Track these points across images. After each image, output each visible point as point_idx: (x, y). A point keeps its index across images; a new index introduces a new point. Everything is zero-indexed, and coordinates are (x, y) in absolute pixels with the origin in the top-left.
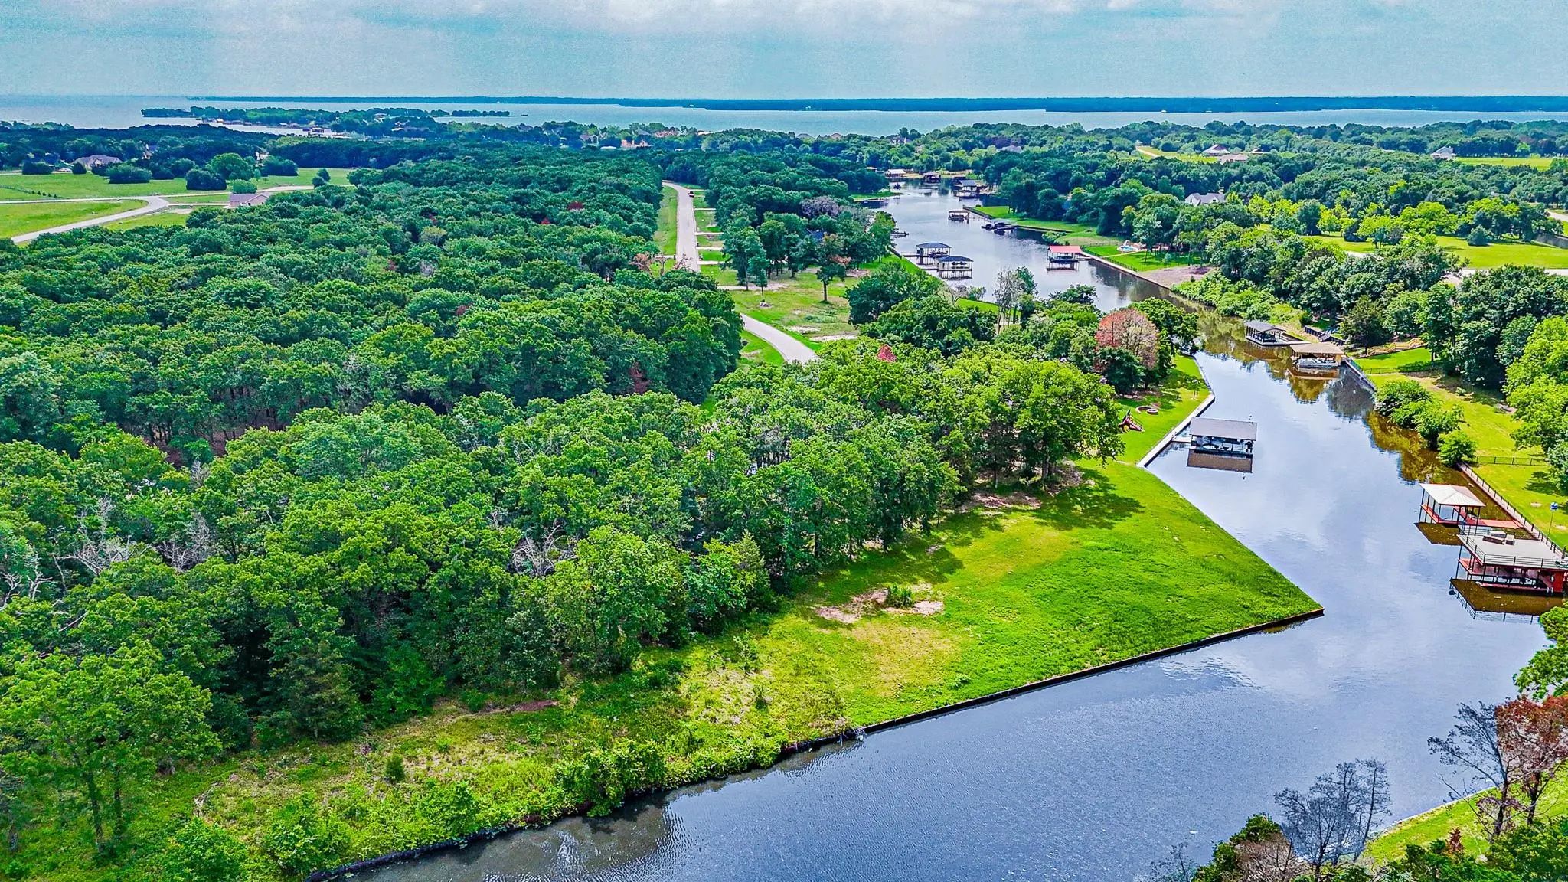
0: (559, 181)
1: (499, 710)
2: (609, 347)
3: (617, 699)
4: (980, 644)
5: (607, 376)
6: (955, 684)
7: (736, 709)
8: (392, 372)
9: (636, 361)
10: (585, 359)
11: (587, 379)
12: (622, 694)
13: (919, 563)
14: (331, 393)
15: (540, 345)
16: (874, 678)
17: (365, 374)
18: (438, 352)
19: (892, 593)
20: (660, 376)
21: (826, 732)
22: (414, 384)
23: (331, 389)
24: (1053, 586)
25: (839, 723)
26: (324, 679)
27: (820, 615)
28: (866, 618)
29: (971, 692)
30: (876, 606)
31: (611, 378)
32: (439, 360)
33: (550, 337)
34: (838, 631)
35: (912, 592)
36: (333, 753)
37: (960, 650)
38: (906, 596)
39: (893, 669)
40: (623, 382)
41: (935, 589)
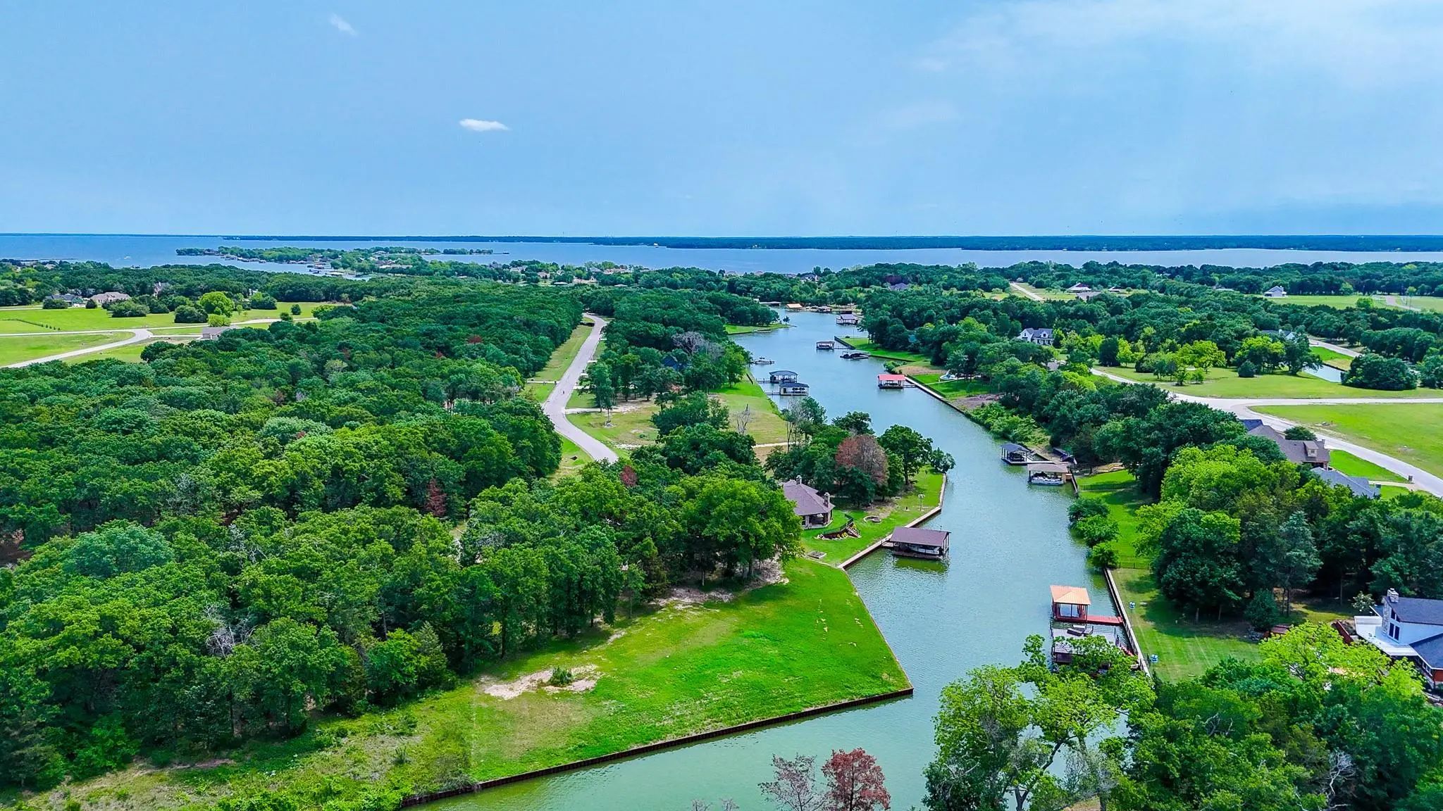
0: (478, 317)
1: (181, 767)
2: (413, 465)
3: (283, 758)
4: (610, 715)
5: (406, 490)
6: (571, 749)
7: (379, 767)
8: (218, 487)
9: (434, 477)
10: (385, 476)
11: (385, 493)
12: (289, 754)
13: (596, 648)
14: (162, 505)
15: (347, 465)
16: (508, 743)
17: (196, 490)
18: (259, 471)
19: (554, 674)
20: (455, 490)
21: (446, 786)
22: (235, 497)
23: (162, 502)
24: (696, 667)
25: (460, 779)
26: (25, 739)
27: (487, 692)
28: (524, 694)
29: (583, 755)
30: (539, 685)
31: (410, 492)
32: (259, 477)
33: (359, 458)
34: (495, 704)
35: (572, 673)
36: (32, 799)
37: (590, 720)
38: (567, 676)
39: (527, 736)
40: (421, 495)
41: (597, 670)
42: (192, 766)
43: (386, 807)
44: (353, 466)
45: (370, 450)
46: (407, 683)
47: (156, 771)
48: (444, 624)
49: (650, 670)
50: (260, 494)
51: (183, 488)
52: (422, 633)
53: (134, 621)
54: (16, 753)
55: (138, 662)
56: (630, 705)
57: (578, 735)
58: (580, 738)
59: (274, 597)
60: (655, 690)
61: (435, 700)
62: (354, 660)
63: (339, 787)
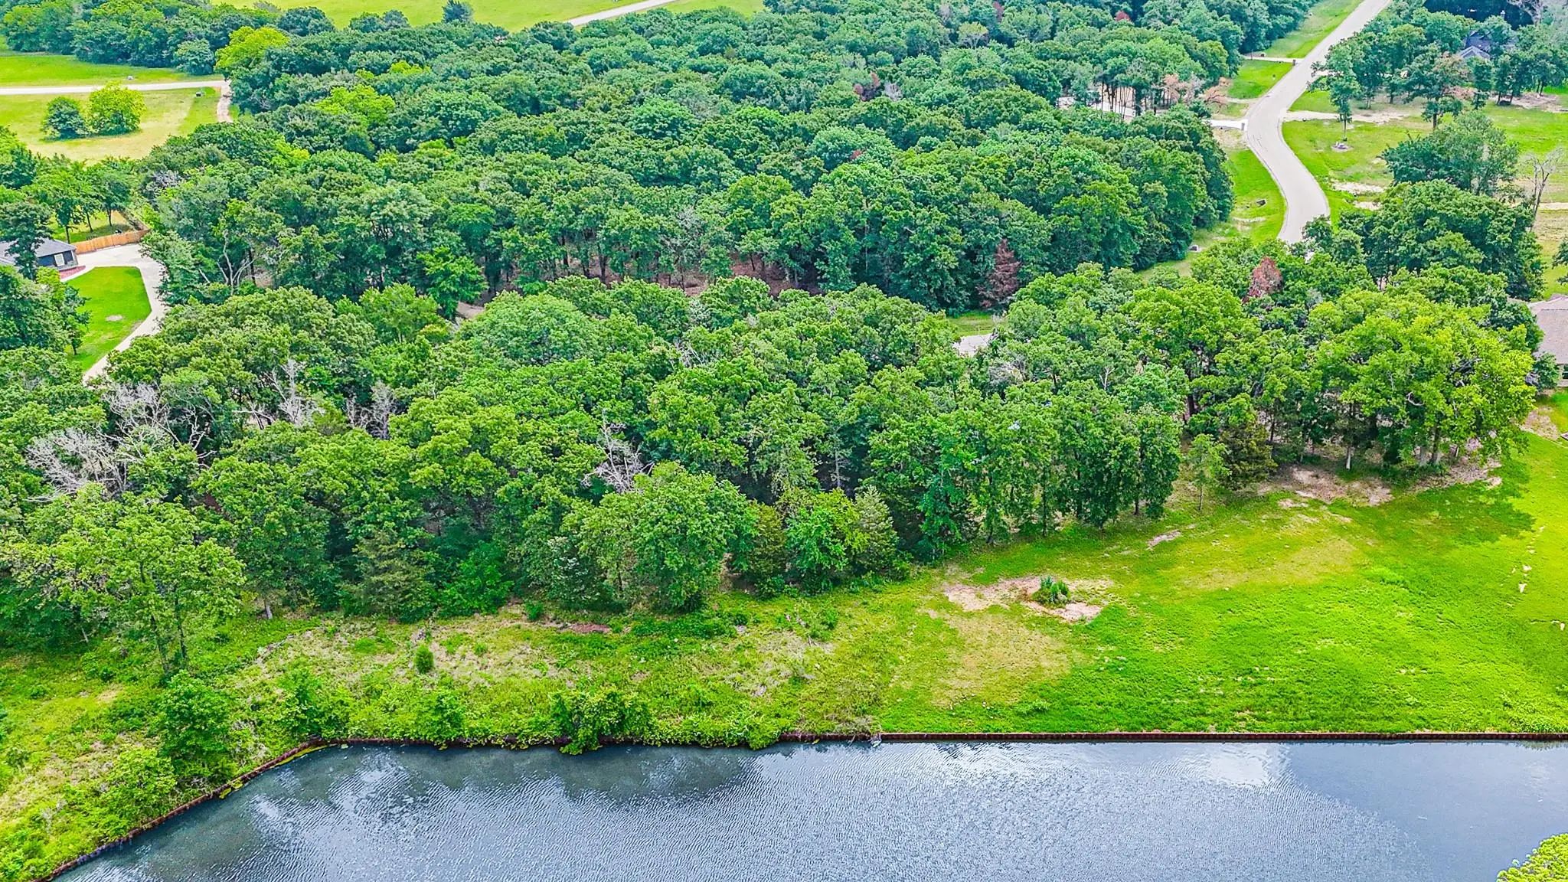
1: (554, 625)
2: (977, 218)
3: (663, 640)
4: (1098, 670)
5: (963, 253)
6: (1024, 710)
7: (769, 679)
8: (729, 229)
9: (1004, 237)
10: (938, 232)
11: (932, 257)
12: (671, 635)
13: (1126, 553)
14: (662, 247)
15: (886, 213)
16: (942, 680)
17: (703, 229)
18: (778, 211)
19: (1042, 585)
20: (1033, 258)
21: (839, 728)
22: (745, 245)
23: (662, 243)
24: (1263, 618)
25: (860, 721)
26: (384, 564)
27: (946, 594)
28: (993, 609)
29: (1037, 724)
30: (1019, 598)
31: (971, 255)
32: (777, 220)
33: (904, 203)
34: (948, 616)
35: (1071, 588)
36: (394, 632)
37: (1068, 672)
38: (1059, 592)
39: (971, 675)
40: (984, 262)
41: (1110, 591)
42: (565, 626)
43: (757, 740)
44: (894, 215)
45: (925, 189)
46: (833, 567)
47: (525, 625)
48: (900, 491)
49: (1188, 608)
50: (776, 243)
51: (689, 226)
52: (864, 501)
53: (510, 438)
54: (374, 579)
55: (507, 492)
56: (1134, 660)
57: (1042, 692)
58: (1042, 697)
59: (681, 427)
60: (1181, 643)
61: (873, 594)
62: (768, 526)
63: (710, 697)
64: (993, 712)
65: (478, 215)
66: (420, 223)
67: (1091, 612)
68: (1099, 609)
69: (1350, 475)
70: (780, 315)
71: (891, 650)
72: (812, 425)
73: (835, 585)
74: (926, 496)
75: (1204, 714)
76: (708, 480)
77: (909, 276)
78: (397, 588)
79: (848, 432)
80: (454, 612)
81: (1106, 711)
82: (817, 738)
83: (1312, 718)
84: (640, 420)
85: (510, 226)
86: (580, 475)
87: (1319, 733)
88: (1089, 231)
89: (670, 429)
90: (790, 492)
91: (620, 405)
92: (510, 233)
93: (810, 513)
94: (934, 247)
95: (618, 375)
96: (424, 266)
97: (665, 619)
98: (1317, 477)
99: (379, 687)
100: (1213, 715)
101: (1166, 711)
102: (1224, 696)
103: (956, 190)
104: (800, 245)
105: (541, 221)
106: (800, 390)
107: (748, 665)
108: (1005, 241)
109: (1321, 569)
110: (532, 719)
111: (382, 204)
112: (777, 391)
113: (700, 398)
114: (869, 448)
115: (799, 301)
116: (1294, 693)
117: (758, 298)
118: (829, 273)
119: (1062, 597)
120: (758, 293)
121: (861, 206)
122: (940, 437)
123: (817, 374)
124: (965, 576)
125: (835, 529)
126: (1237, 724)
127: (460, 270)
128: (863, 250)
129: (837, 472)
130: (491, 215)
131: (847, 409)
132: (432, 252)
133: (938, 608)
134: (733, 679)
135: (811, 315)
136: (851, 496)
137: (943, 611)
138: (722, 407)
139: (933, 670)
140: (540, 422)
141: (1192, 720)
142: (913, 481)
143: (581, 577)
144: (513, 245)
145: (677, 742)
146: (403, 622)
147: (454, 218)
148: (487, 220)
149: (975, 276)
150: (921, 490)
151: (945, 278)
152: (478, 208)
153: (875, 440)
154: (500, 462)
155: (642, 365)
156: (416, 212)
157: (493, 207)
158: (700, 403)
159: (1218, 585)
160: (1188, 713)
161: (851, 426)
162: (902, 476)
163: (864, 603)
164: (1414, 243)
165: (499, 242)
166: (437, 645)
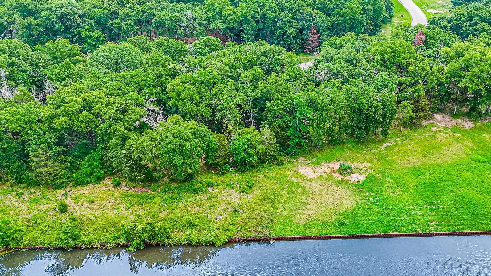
1: (125, 189)
2: (303, 16)
3: (175, 195)
4: (368, 204)
5: (298, 30)
6: (337, 224)
7: (223, 212)
8: (206, 20)
9: (314, 24)
10: (288, 22)
11: (286, 31)
12: (178, 193)
13: (373, 151)
14: (179, 27)
15: (268, 14)
16: (300, 211)
17: (195, 20)
18: (225, 13)
19: (341, 166)
20: (325, 33)
21: (255, 235)
22: (212, 26)
23: (178, 25)
24: (434, 179)
25: (265, 232)
26: (42, 163)
27: (300, 171)
28: (320, 177)
29: (344, 231)
30: (331, 172)
31: (301, 31)
32: (224, 16)
33: (275, 10)
34: (301, 181)
35: (353, 167)
36: (50, 193)
37: (355, 206)
38: (348, 169)
39: (313, 208)
40: (306, 34)
41: (369, 168)
42: (131, 189)
43: (218, 243)
44: (271, 15)
45: (283, 5)
46: (251, 161)
47: (112, 189)
48: (279, 127)
49: (402, 175)
50: (224, 26)
51: (189, 18)
52: (263, 131)
53: (102, 105)
54: (38, 170)
55: (101, 130)
56: (382, 199)
57: (344, 215)
58: (345, 217)
59: (181, 99)
60: (402, 191)
61: (269, 171)
62: (222, 144)
63: (197, 222)
64: (324, 225)
65: (103, 13)
66: (78, 16)
67: (362, 178)
68: (365, 176)
69: (456, 116)
70: (226, 52)
71: (277, 197)
72: (241, 98)
73: (252, 168)
74: (291, 129)
75: (415, 224)
76: (193, 124)
77: (277, 39)
78: (50, 174)
79: (256, 101)
80: (79, 183)
81: (373, 224)
82: (245, 240)
83: (462, 225)
84: (164, 96)
85: (116, 18)
86: (134, 122)
87: (465, 231)
88: (345, 23)
89: (176, 100)
90: (231, 128)
91: (155, 90)
92: (117, 21)
93: (240, 137)
94: (287, 28)
95: (154, 76)
96: (80, 33)
97: (176, 185)
98: (444, 117)
99: (39, 221)
100: (419, 224)
101: (399, 223)
102: (422, 215)
103: (295, 6)
104: (234, 26)
105: (129, 16)
106: (235, 83)
107: (214, 206)
108: (314, 26)
109: (454, 157)
110: (113, 235)
111: (61, 8)
112: (224, 84)
113: (191, 87)
114: (266, 108)
115: (234, 46)
116: (452, 213)
117: (217, 45)
118: (245, 37)
119: (349, 171)
120: (217, 43)
121: (258, 12)
122: (297, 103)
123: (242, 76)
124: (308, 162)
125: (251, 144)
126: (430, 228)
127: (96, 35)
128: (259, 30)
129: (252, 118)
130: (109, 14)
131: (256, 91)
132: (84, 28)
133: (297, 177)
134: (207, 213)
135: (239, 52)
136: (258, 129)
137: (299, 178)
138: (200, 91)
139: (296, 206)
140: (117, 97)
141: (410, 227)
142: (285, 122)
143: (135, 168)
144: (118, 26)
145: (181, 244)
146: (55, 188)
147: (93, 15)
148: (107, 16)
149: (302, 40)
150: (287, 126)
151: (291, 41)
152: (103, 10)
153: (268, 105)
154: (97, 116)
155: (165, 72)
156: (76, 12)
157: (110, 11)
158: (190, 89)
159: (413, 165)
160: (408, 224)
161: (257, 99)
162: (280, 121)
163: (265, 176)
164: (468, 27)
165: (112, 25)
166: (70, 199)
